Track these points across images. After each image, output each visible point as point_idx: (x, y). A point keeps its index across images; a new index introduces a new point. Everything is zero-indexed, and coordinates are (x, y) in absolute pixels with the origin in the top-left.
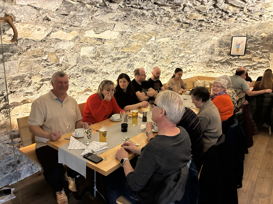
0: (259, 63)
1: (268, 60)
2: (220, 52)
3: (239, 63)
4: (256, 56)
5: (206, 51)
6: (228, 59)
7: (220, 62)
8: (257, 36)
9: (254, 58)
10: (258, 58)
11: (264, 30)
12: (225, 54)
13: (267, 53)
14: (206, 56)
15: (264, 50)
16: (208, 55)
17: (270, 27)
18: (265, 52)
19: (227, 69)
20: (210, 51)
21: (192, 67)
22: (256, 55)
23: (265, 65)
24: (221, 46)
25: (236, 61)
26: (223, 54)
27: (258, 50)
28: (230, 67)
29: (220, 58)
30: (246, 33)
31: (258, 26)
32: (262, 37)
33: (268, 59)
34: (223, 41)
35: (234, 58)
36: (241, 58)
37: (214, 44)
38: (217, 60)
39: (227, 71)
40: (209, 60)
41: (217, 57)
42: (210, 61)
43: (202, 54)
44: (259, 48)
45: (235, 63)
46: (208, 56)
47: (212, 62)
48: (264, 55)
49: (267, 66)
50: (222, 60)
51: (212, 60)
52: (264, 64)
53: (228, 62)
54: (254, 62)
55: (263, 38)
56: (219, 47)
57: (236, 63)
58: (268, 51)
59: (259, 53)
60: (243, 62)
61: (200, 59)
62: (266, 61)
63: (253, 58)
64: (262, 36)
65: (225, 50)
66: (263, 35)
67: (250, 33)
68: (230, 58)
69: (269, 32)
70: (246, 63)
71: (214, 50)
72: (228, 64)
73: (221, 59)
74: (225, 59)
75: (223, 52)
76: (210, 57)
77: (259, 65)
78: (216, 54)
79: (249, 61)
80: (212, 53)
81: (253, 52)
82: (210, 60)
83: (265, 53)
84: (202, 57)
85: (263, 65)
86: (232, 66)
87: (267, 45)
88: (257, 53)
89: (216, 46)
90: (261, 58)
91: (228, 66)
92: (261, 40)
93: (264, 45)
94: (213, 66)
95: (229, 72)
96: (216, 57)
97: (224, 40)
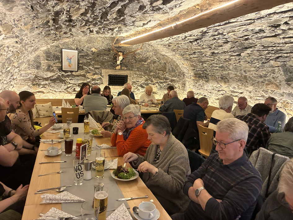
0: (93, 80)
1: (101, 77)
2: (49, 66)
3: (74, 80)
4: (89, 73)
5: (29, 65)
6: (59, 76)
7: (50, 79)
8: (87, 50)
10: (91, 74)
11: (94, 44)
12: (55, 69)
13: (99, 69)
14: (29, 72)
15: (96, 66)
16: (33, 69)
17: (99, 42)
18: (97, 68)
19: (60, 87)
20: (34, 64)
22: (89, 71)
23: (99, 81)
24: (49, 59)
25: (70, 78)
26: (52, 68)
27: (91, 66)
28: (63, 85)
29: (49, 74)
30: (75, 46)
31: (87, 40)
32: (92, 52)
33: (101, 75)
34: (51, 53)
35: (67, 74)
36: (75, 74)
37: (39, 56)
38: (45, 77)
39: (61, 90)
41: (45, 73)
42: (37, 78)
43: (23, 69)
44: (91, 64)
45: (69, 80)
46: (33, 72)
47: (40, 79)
48: (97, 71)
49: (100, 83)
51: (39, 77)
53: (60, 78)
54: (89, 78)
55: (93, 53)
56: (47, 60)
58: (100, 67)
59: (92, 69)
60: (78, 79)
61: (21, 75)
62: (99, 77)
63: (87, 74)
64: (92, 51)
65: (54, 64)
66: (93, 49)
67: (80, 46)
68: (63, 75)
69: (98, 48)
70: (81, 79)
71: (40, 63)
72: (61, 81)
73: (51, 76)
74: (56, 75)
75: (52, 67)
76: (36, 72)
77: (93, 81)
78: (44, 68)
79: (83, 78)
80: (38, 67)
81: (86, 67)
82: (36, 77)
84: (24, 72)
85: (97, 81)
86: (65, 83)
87: (98, 61)
88: (89, 69)
89: (42, 58)
90: (94, 74)
91: (61, 84)
92: (92, 55)
93: (96, 61)
94: (42, 85)
95: (63, 91)
96: (44, 73)
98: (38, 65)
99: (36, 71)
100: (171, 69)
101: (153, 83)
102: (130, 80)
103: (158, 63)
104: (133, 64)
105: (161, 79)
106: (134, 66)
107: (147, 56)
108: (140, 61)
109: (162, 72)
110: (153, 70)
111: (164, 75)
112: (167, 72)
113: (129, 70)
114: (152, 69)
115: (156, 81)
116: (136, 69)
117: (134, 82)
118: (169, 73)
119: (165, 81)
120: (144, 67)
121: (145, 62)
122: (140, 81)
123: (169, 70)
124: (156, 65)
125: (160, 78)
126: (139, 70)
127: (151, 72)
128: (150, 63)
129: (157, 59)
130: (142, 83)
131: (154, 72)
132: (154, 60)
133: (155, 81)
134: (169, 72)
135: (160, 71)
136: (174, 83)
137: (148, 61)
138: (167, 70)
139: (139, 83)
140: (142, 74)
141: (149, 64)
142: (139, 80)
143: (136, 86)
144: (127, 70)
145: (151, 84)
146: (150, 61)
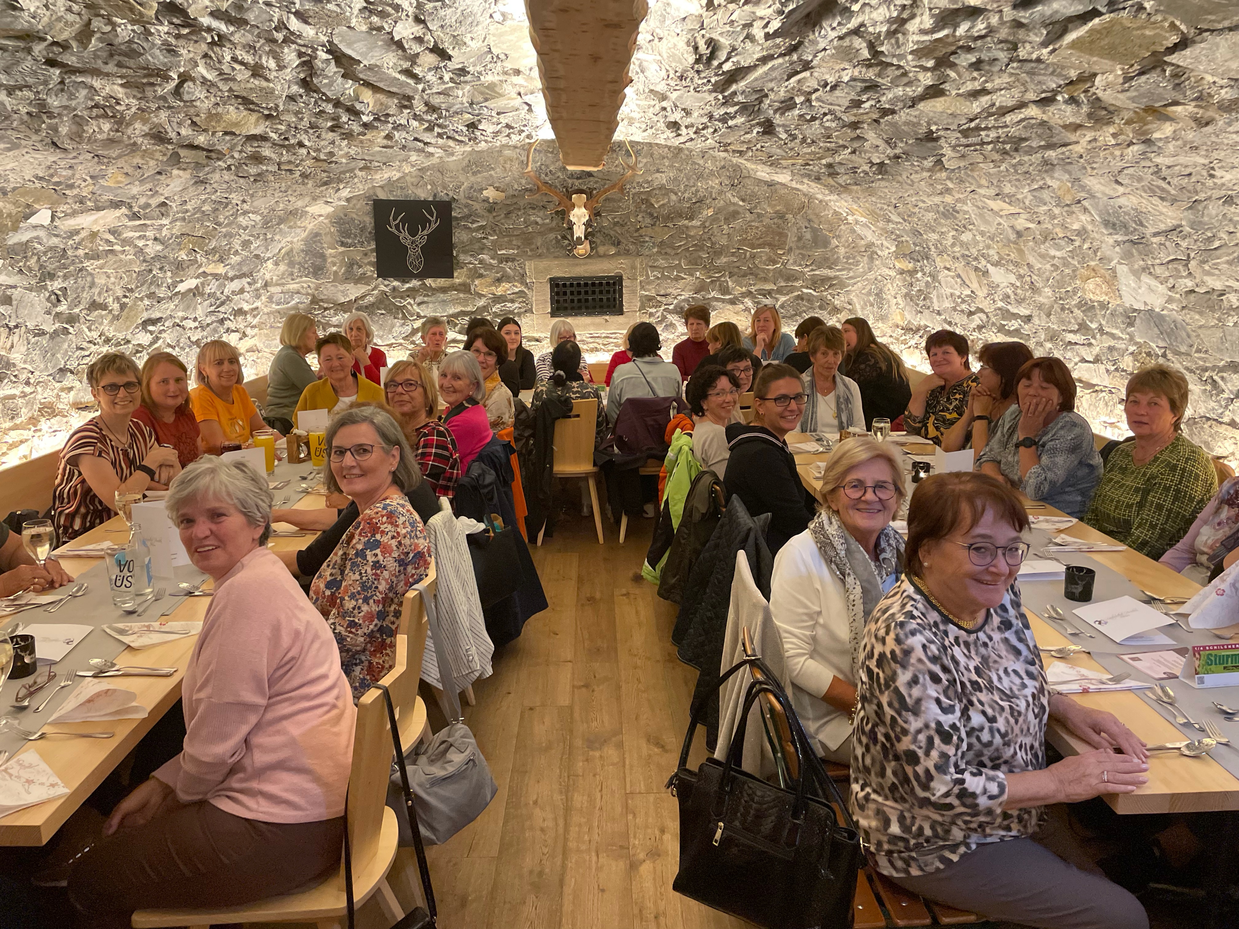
0: (498, 299)
1: (523, 288)
2: (351, 265)
3: (431, 305)
4: (481, 276)
5: (291, 264)
6: (385, 293)
7: (355, 306)
8: (470, 198)
9: (477, 282)
10: (489, 280)
11: (491, 176)
12: (369, 274)
13: (513, 260)
14: (293, 286)
15: (503, 252)
16: (304, 279)
17: (508, 166)
18: (507, 259)
19: (390, 331)
20: (306, 262)
21: (245, 335)
22: (482, 271)
23: (517, 305)
24: (350, 241)
25: (419, 299)
26: (361, 271)
27: (485, 252)
28: (398, 322)
29: (353, 292)
30: (429, 187)
31: (466, 161)
32: (487, 205)
33: (522, 283)
34: (353, 220)
35: (407, 285)
36: (433, 285)
37: (317, 235)
38: (342, 300)
39: (393, 341)
40: (312, 302)
41: (341, 288)
42: (317, 303)
43: (275, 278)
44: (484, 244)
45: (415, 307)
46: (305, 285)
47: (326, 309)
48: (508, 268)
49: (523, 310)
50: (363, 297)
51: (322, 300)
52: (512, 301)
53: (387, 302)
54: (481, 296)
55: (492, 207)
56: (343, 244)
57: (419, 304)
58: (517, 255)
59: (491, 265)
60: (444, 301)
61: (270, 298)
62: (517, 290)
63: (473, 281)
64: (486, 200)
65: (366, 255)
66: (490, 193)
67: (444, 188)
68: (394, 289)
69: (508, 185)
70: (454, 302)
71: (323, 256)
72: (390, 311)
73: (358, 294)
74: (375, 292)
75: (360, 267)
76: (312, 285)
77: (498, 306)
78: (336, 273)
79: (461, 295)
80: (317, 271)
81: (469, 259)
82: (315, 301)
83: (510, 264)
84: (279, 289)
85: (509, 305)
86: (404, 317)
87: (508, 233)
88: (481, 262)
89: (326, 239)
90: (499, 280)
91: (390, 319)
92: (486, 214)
93: (501, 235)
94: (335, 326)
95: (401, 344)
96: (336, 286)
97: (354, 216)
98: (318, 261)
99: (312, 282)
100: (808, 236)
101: (727, 297)
102: (634, 292)
103: (748, 215)
104: (643, 232)
105: (765, 280)
106: (647, 239)
107: (700, 194)
108: (668, 218)
109: (767, 250)
110: (728, 247)
111: (775, 262)
112: (791, 249)
113: (627, 253)
114: (724, 242)
115: (744, 289)
116: (655, 250)
117: (650, 299)
118: (798, 252)
119: (783, 284)
120: (688, 236)
121: (691, 219)
122: (675, 292)
123: (800, 239)
124: (738, 223)
125: (762, 275)
126: (669, 250)
127: (718, 253)
128: (714, 219)
129: (743, 200)
130: (684, 300)
131: (733, 254)
132: (732, 208)
133: (740, 290)
134: (798, 248)
135: (759, 246)
136: (826, 290)
137: (705, 212)
138: (791, 239)
139: (670, 300)
140: (680, 264)
141: (707, 224)
142: (670, 291)
143: (659, 314)
144: (618, 254)
145: (723, 301)
146: (710, 212)
